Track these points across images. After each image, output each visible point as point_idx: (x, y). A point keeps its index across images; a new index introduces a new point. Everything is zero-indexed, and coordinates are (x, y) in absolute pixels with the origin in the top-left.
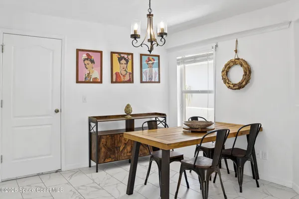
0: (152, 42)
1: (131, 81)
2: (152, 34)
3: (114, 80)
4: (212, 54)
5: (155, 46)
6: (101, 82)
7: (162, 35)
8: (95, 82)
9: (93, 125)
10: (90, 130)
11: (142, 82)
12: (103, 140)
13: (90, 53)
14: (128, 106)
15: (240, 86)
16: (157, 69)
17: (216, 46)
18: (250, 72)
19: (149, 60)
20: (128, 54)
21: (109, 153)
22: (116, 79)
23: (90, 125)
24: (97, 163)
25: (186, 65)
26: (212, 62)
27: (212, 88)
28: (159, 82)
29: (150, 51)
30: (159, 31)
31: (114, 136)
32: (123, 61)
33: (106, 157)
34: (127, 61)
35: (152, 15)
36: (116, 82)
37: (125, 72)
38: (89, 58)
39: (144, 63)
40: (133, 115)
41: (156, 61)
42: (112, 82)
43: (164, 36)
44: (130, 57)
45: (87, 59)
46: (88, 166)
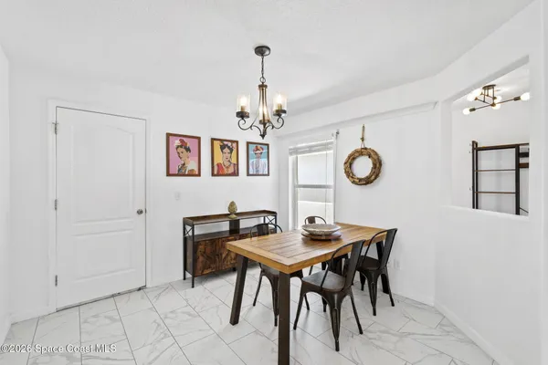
0: (265, 124)
1: (236, 174)
2: (266, 113)
3: (215, 173)
4: (331, 143)
5: (269, 130)
6: (199, 175)
7: (279, 113)
8: (191, 174)
9: (188, 228)
10: (184, 234)
11: (248, 175)
12: (201, 248)
13: (185, 139)
14: (232, 204)
15: (367, 181)
16: (266, 160)
17: (338, 133)
18: (380, 164)
19: (257, 149)
20: (232, 142)
21: (208, 262)
22: (218, 171)
23: (184, 229)
24: (194, 276)
25: (299, 156)
26: (332, 151)
27: (331, 183)
28: (268, 175)
29: (263, 136)
30: (275, 108)
31: (215, 241)
32: (226, 150)
33: (205, 268)
34: (231, 150)
35: (266, 86)
36: (218, 175)
37: (229, 164)
38: (183, 145)
39: (251, 152)
40: (238, 214)
41: (265, 151)
42: (213, 175)
43: (283, 115)
44: (234, 145)
45: (181, 146)
46: (182, 278)
